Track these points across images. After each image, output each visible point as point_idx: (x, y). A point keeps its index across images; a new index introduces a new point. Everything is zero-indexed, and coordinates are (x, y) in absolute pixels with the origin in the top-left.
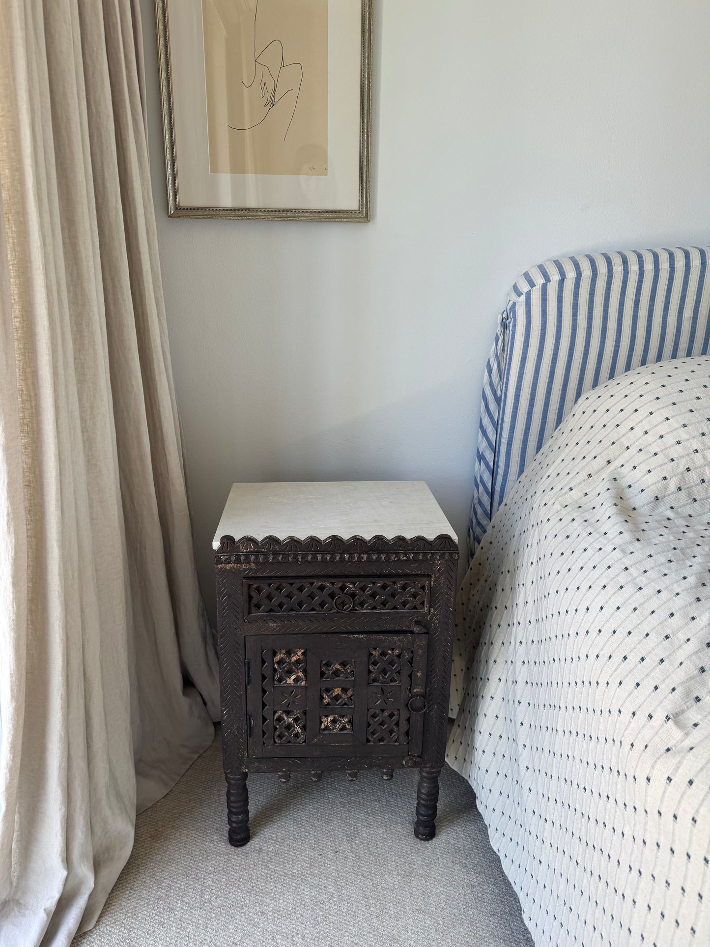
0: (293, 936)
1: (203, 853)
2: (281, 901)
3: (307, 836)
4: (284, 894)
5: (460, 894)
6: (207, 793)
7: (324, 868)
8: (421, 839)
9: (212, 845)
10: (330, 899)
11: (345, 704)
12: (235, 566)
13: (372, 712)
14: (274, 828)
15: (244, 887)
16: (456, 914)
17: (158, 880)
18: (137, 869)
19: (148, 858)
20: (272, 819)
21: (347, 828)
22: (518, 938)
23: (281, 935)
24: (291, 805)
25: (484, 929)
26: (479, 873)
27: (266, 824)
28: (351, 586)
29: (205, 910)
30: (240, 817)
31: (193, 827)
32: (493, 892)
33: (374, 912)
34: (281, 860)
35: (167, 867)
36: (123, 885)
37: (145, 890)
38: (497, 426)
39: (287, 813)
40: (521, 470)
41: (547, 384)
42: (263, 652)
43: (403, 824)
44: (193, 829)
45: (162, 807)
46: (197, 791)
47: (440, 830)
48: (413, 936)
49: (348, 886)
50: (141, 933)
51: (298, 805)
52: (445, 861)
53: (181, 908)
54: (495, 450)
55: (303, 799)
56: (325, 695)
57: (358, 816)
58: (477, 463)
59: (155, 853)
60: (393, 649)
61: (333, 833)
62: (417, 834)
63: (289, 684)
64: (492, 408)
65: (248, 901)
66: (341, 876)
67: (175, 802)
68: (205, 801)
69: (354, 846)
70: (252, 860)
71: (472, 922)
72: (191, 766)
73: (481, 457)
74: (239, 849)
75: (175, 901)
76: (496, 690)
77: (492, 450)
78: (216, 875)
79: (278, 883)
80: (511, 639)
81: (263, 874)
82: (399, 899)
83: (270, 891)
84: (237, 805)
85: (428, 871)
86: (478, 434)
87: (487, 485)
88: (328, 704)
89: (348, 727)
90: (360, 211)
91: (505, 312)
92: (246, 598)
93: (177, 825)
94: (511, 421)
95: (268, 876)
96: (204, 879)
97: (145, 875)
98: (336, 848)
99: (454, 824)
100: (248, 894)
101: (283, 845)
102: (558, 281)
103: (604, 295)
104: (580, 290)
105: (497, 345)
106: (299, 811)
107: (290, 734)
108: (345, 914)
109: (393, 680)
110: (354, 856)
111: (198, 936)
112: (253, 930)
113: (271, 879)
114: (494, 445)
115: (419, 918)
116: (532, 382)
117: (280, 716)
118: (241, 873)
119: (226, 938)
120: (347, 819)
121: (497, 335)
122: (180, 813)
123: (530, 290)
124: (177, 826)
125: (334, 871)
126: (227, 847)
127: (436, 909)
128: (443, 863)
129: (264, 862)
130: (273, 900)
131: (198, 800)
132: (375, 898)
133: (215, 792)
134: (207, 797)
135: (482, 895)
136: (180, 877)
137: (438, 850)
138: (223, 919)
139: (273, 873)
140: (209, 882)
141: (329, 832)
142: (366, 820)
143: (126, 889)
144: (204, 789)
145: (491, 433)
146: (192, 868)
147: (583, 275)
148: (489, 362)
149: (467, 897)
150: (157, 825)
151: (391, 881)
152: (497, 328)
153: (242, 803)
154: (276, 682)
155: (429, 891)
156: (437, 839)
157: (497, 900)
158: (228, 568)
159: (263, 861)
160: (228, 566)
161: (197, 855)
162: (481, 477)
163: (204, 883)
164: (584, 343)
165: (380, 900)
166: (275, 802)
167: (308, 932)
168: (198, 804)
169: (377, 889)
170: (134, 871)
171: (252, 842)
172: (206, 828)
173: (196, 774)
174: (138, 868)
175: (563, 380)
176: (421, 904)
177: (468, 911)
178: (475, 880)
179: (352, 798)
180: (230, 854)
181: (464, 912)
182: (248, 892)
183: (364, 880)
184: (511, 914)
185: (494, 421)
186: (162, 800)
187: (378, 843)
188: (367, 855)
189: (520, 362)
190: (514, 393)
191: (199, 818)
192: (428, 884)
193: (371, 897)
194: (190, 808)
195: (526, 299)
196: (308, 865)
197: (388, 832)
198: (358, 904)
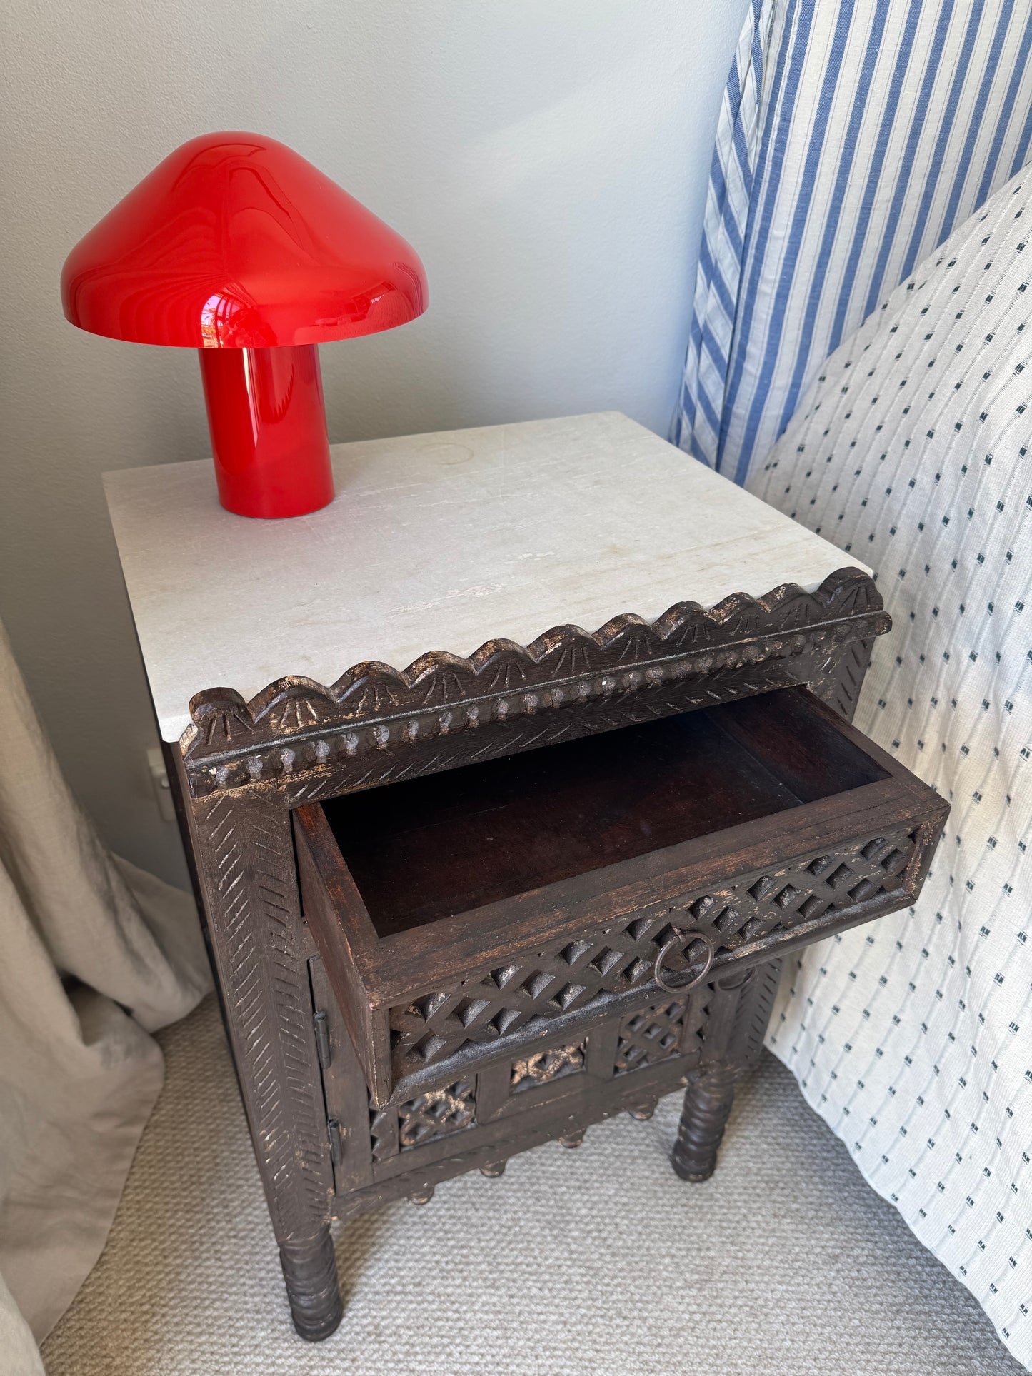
3: (466, 1256)
5: (818, 1285)
6: (199, 1221)
7: (534, 1326)
8: (694, 1182)
9: (259, 1359)
12: (260, 785)
14: (387, 1261)
16: (834, 1337)
20: (373, 1240)
21: (542, 1206)
25: (896, 1354)
26: (832, 1222)
27: (366, 1256)
31: (199, 1325)
34: (435, 1340)
38: (745, 251)
43: (645, 1158)
44: (199, 1330)
45: (100, 1294)
46: (172, 1222)
49: (602, 1355)
52: (760, 1218)
58: (693, 352)
61: (517, 1229)
62: (682, 1173)
64: (736, 202)
66: (578, 1333)
67: (128, 1271)
68: (202, 1244)
69: (574, 1247)
70: (369, 1364)
71: (869, 1344)
72: (134, 1160)
73: (702, 336)
74: (328, 1346)
77: (729, 314)
82: (714, 1347)
85: (740, 1255)
86: (696, 277)
87: (713, 406)
89: (575, 1060)
93: (156, 1333)
98: (539, 1265)
101: (425, 1300)
107: (438, 1119)
110: (583, 1271)
120: (533, 1184)
122: (151, 1297)
124: (156, 1337)
125: (559, 1327)
126: (297, 1350)
127: (792, 1341)
128: (758, 1222)
131: (184, 1247)
133: (216, 1210)
134: (202, 1232)
135: (858, 1272)
137: (736, 1197)
141: (510, 1228)
142: (572, 1174)
144: (187, 1212)
149: (835, 1289)
150: (104, 1353)
151: (682, 1308)
155: (760, 1302)
156: (722, 1169)
157: (889, 1274)
158: (235, 797)
159: (396, 1358)
162: (700, 386)
168: (187, 1258)
169: (663, 1337)
171: (350, 1314)
172: (230, 1318)
173: (153, 1177)
176: (761, 1341)
177: (851, 1320)
178: (832, 1243)
181: (845, 1327)
183: (628, 1327)
184: (926, 1299)
185: (738, 235)
186: (94, 1276)
187: (618, 1220)
188: (608, 1258)
189: (826, 62)
190: (805, 158)
191: (205, 1295)
192: (752, 1286)
193: (658, 1362)
194: (172, 1276)
196: (499, 1332)
197: (626, 1186)
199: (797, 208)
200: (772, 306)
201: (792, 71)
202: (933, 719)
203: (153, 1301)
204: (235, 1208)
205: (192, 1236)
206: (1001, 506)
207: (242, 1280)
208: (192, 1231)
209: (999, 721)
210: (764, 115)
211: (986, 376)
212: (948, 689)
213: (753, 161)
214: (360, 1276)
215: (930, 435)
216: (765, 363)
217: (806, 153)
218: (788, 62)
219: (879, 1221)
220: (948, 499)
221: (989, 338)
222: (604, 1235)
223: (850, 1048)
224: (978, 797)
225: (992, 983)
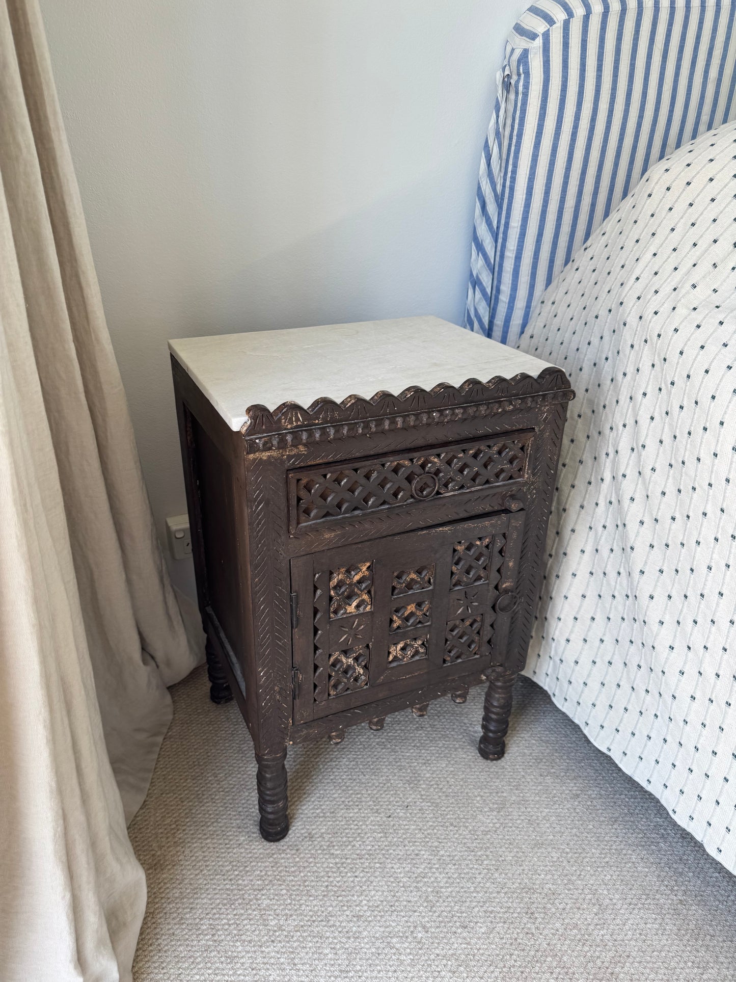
0: (412, 932)
1: (236, 866)
2: (373, 893)
3: (360, 798)
4: (372, 882)
5: (568, 809)
6: (201, 784)
7: (402, 831)
8: (492, 760)
9: (243, 850)
10: (431, 868)
11: (420, 622)
12: (276, 453)
13: (451, 624)
14: (313, 802)
15: (316, 891)
16: (578, 834)
17: (191, 924)
18: (154, 920)
19: (162, 898)
20: (304, 791)
21: (403, 773)
22: (653, 838)
23: (397, 937)
24: (319, 765)
25: (615, 841)
26: (575, 778)
27: (301, 799)
28: (436, 460)
29: (280, 942)
30: (280, 804)
31: (205, 834)
32: (601, 795)
33: (490, 865)
34: (344, 839)
35: (196, 902)
37: (180, 945)
38: (497, 235)
42: (315, 576)
43: (463, 748)
44: (206, 837)
45: (146, 821)
46: (185, 784)
48: (549, 877)
49: (443, 844)
51: (328, 762)
52: (532, 777)
53: (246, 951)
54: (495, 269)
55: (331, 753)
56: (395, 618)
57: (408, 754)
58: (471, 290)
59: (168, 888)
60: (480, 539)
61: (389, 784)
63: (350, 613)
64: (491, 210)
65: (330, 909)
66: (428, 834)
67: (161, 809)
68: (203, 795)
69: (423, 793)
70: (307, 852)
71: (599, 837)
72: (159, 754)
73: (476, 282)
74: (282, 844)
75: (232, 944)
77: (490, 269)
78: (270, 889)
79: (356, 871)
81: (331, 865)
82: (508, 839)
83: (352, 885)
84: (277, 791)
85: (522, 795)
86: (471, 250)
87: (483, 320)
88: (398, 627)
89: (421, 650)
91: (508, 68)
92: (294, 501)
93: (180, 839)
95: (339, 865)
96: (257, 899)
97: (168, 924)
98: (403, 802)
99: (518, 731)
100: (326, 899)
101: (337, 820)
102: (582, 17)
104: (607, 32)
105: (498, 117)
106: (334, 770)
107: (349, 679)
108: (458, 881)
109: (479, 578)
110: (429, 804)
113: (345, 868)
114: (492, 260)
115: (542, 853)
117: (337, 659)
118: (302, 875)
119: (328, 968)
120: (397, 762)
121: (498, 102)
122: (176, 822)
123: (549, 30)
124: (181, 841)
125: (417, 832)
127: (554, 836)
128: (532, 779)
129: (324, 850)
130: (361, 895)
131: (193, 797)
132: (481, 848)
133: (210, 779)
134: (203, 789)
135: (591, 802)
136: (220, 909)
137: (518, 767)
138: (310, 944)
139: (344, 860)
140: (266, 902)
141: (385, 784)
142: (420, 756)
143: (152, 954)
144: (193, 779)
145: (489, 244)
146: (232, 891)
147: (610, 10)
148: (487, 142)
149: (578, 811)
150: (151, 849)
151: (488, 821)
152: (497, 92)
153: (283, 787)
154: (332, 615)
155: (534, 817)
156: (509, 753)
157: (609, 803)
158: (265, 458)
159: (322, 848)
160: (265, 455)
161: (230, 871)
162: (475, 310)
163: (259, 905)
165: (489, 848)
166: (297, 767)
167: (427, 919)
168: (195, 802)
169: (478, 835)
171: (294, 828)
172: (223, 831)
173: (171, 763)
174: (153, 918)
175: (582, 164)
176: (536, 836)
177: (588, 825)
178: (575, 788)
179: (389, 734)
181: (584, 829)
182: (325, 896)
183: (457, 831)
185: (493, 227)
186: (141, 812)
187: (448, 779)
188: (443, 798)
189: (534, 138)
190: (526, 185)
191: (207, 820)
192: (529, 810)
193: (476, 847)
194: (187, 811)
195: (544, 43)
196: (382, 835)
197: (452, 762)
198: (466, 862)
199: (524, 211)
200: (513, 264)
201: (517, 142)
202: (607, 464)
203: (177, 823)
204: (221, 777)
205: (197, 791)
206: (632, 346)
207: (229, 812)
208: (196, 789)
209: (640, 456)
210: (503, 165)
211: (622, 284)
212: (614, 446)
213: (499, 188)
214: (298, 810)
215: (597, 317)
216: (511, 295)
217: (526, 183)
218: (515, 138)
219: (603, 777)
220: (607, 348)
221: (623, 267)
222: (441, 786)
223: (577, 663)
224: (632, 499)
225: (648, 600)
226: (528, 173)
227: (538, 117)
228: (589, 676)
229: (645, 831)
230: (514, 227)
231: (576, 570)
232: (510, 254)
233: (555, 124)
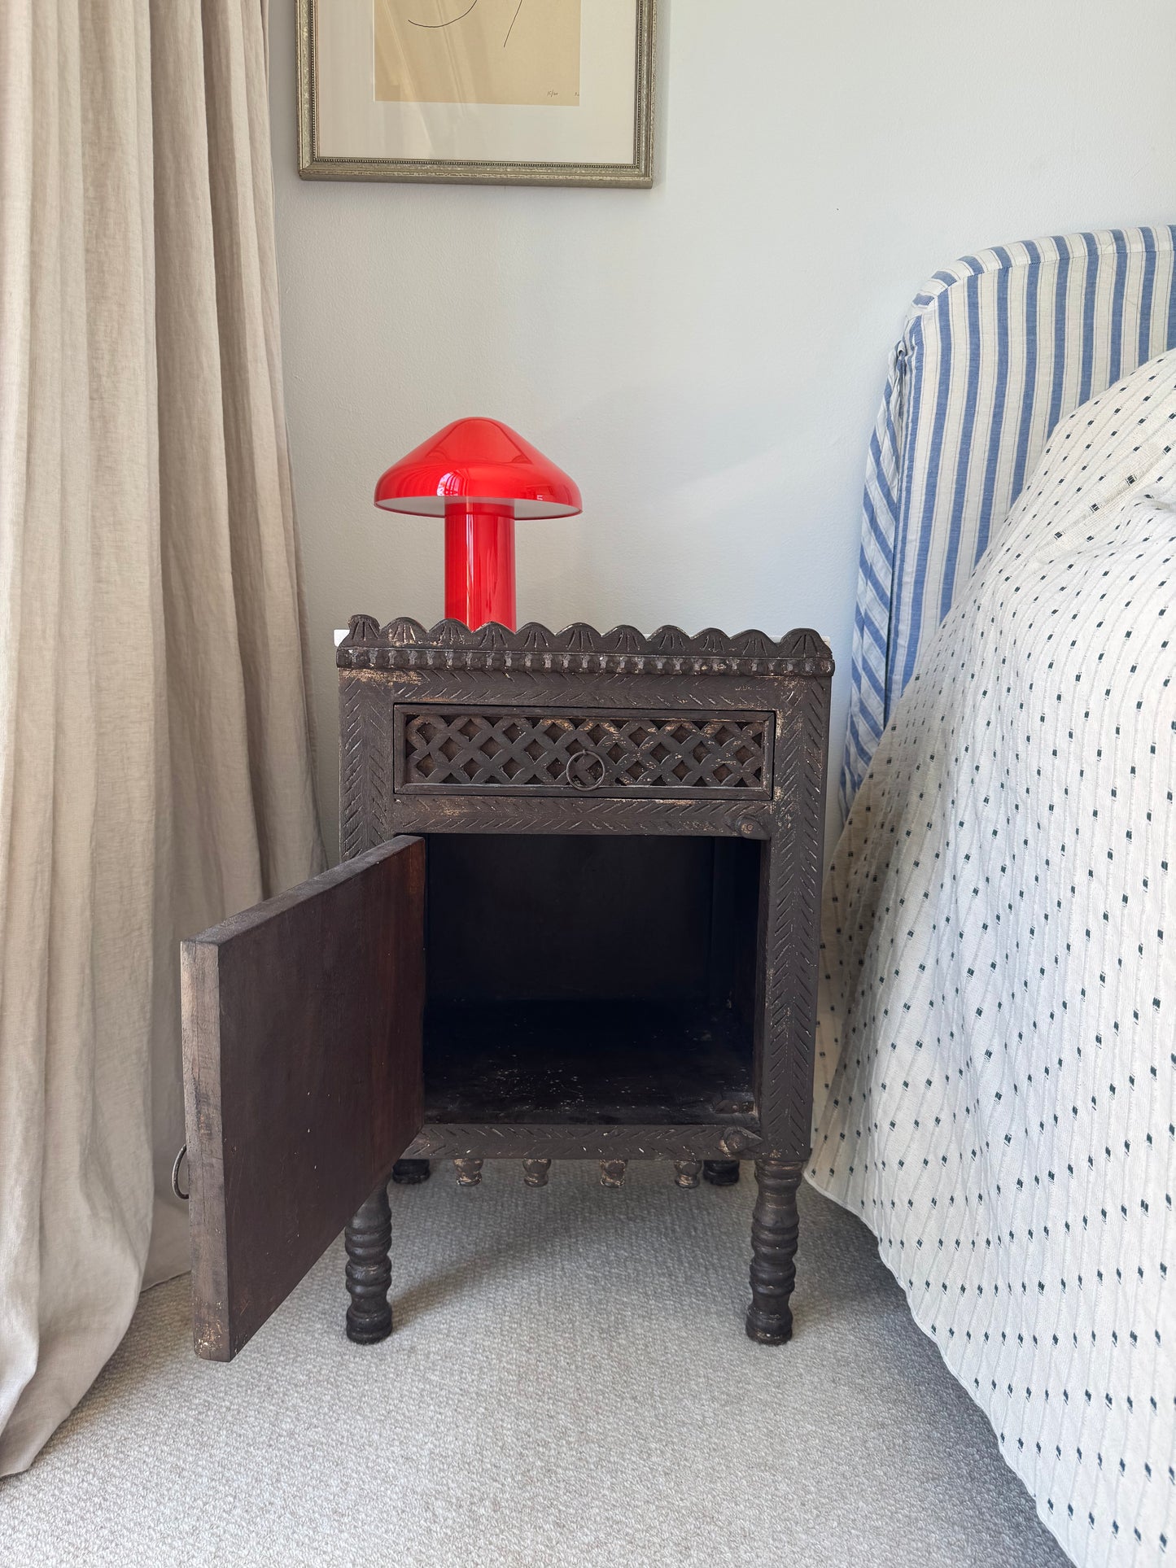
0: (473, 1503)
1: (287, 1351)
2: (450, 1439)
3: (515, 1329)
4: (457, 1427)
5: (852, 1438)
8: (762, 1342)
9: (309, 1338)
10: (560, 1439)
12: (378, 676)
15: (371, 1412)
16: (848, 1475)
17: (184, 1392)
21: (602, 1318)
22: (995, 1524)
25: (912, 1504)
26: (895, 1402)
28: (612, 730)
29: (279, 1449)
30: (373, 1270)
32: (929, 1437)
34: (456, 1367)
36: (106, 1400)
37: (153, 1409)
38: (893, 558)
39: (474, 1291)
40: (946, 606)
41: (986, 463)
43: (721, 1316)
47: (802, 1328)
49: (601, 1417)
50: (129, 1485)
51: (499, 1277)
52: (816, 1379)
53: (227, 1444)
54: (891, 604)
55: (510, 1269)
57: (625, 1299)
58: (856, 634)
61: (570, 1326)
62: (752, 1332)
64: (883, 522)
65: (376, 1437)
66: (587, 1398)
69: (616, 1349)
70: (393, 1365)
71: (885, 1490)
73: (863, 622)
74: (366, 1348)
75: (216, 1430)
76: (915, 988)
77: (885, 604)
78: (311, 1389)
79: (445, 1407)
80: (942, 877)
81: (415, 1389)
82: (715, 1443)
83: (427, 1420)
84: (366, 1238)
85: (780, 1396)
86: (857, 578)
87: (877, 675)
90: (636, 166)
91: (902, 343)
92: (400, 745)
94: (922, 537)
95: (425, 1393)
96: (285, 1394)
97: (157, 1383)
98: (576, 1350)
99: (833, 1318)
100: (377, 1424)
101: (463, 1343)
102: (997, 272)
103: (1083, 297)
104: (1039, 286)
105: (888, 403)
106: (501, 1289)
110: (615, 1364)
111: (258, 1496)
112: (382, 1489)
113: (432, 1399)
114: (889, 594)
115: (763, 1478)
116: (957, 459)
118: (366, 1387)
119: (319, 1502)
120: (601, 1304)
121: (888, 385)
123: (947, 289)
125: (571, 1390)
126: (340, 1343)
127: (800, 1464)
128: (812, 1383)
129: (419, 1370)
130: (431, 1436)
132: (661, 1440)
135: (904, 1442)
136: (232, 1389)
137: (799, 1361)
138: (317, 1467)
139: (437, 1390)
140: (294, 1401)
141: (563, 1323)
142: (642, 1307)
145: (884, 571)
146: (261, 1375)
147: (1042, 260)
148: (875, 434)
149: (870, 1444)
152: (887, 374)
153: (377, 1236)
155: (782, 1431)
156: (796, 1342)
157: (938, 1452)
158: (364, 680)
159: (417, 1368)
160: (365, 675)
161: (275, 1354)
162: (865, 661)
163: (282, 1402)
164: (1051, 385)
165: (673, 1443)
166: (451, 1272)
167: (507, 1496)
169: (666, 1423)
170: (135, 1375)
172: (300, 1311)
174: (144, 1371)
175: (1015, 456)
176: (766, 1453)
177: (874, 1469)
178: (885, 1415)
179: (613, 1270)
180: (345, 1354)
181: (865, 1472)
182: (380, 1421)
184: (972, 1479)
185: (888, 548)
187: (669, 1345)
189: (933, 421)
193: (653, 1437)
195: (940, 306)
196: (515, 1378)
197: (690, 1327)
198: (623, 1449)
200: (912, 591)
212: (957, 787)
213: (894, 493)
216: (911, 635)
217: (925, 480)
223: (902, 1164)
226: (927, 466)
227: (937, 394)
228: (915, 1188)
229: (984, 1510)
230: (912, 541)
231: (910, 999)
232: (909, 579)
233: (965, 403)
